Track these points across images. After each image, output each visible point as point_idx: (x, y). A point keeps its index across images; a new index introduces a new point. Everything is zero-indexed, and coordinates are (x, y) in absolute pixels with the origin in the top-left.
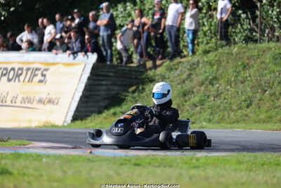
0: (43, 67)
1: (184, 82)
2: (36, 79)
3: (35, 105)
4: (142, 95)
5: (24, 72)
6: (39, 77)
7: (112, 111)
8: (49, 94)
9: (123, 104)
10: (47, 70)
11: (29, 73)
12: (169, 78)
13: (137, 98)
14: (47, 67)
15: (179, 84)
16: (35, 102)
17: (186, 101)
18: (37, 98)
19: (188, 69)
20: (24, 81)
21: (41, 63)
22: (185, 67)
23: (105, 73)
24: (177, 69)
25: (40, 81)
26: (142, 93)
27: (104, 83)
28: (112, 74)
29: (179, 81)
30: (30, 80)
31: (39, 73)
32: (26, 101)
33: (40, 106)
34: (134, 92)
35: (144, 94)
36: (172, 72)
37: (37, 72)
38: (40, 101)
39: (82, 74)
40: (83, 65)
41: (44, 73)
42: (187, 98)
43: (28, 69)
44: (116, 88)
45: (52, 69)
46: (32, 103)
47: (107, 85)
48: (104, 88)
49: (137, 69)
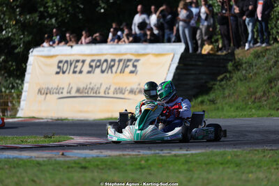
0: (134, 58)
1: (270, 69)
2: (128, 70)
3: (126, 95)
4: (229, 83)
5: (117, 63)
6: (131, 68)
7: (200, 99)
8: (139, 84)
9: (211, 92)
10: (137, 61)
11: (121, 64)
12: (256, 66)
13: (225, 86)
14: (137, 58)
15: (265, 71)
16: (127, 93)
17: (271, 88)
18: (129, 88)
19: (275, 56)
20: (116, 72)
21: (132, 54)
22: (272, 55)
23: (193, 63)
24: (264, 56)
25: (132, 72)
26: (230, 81)
27: (192, 72)
28: (200, 63)
29: (265, 68)
30: (122, 71)
31: (130, 64)
32: (118, 91)
33: (132, 96)
34: (222, 80)
35: (232, 81)
36: (259, 60)
37: (128, 63)
38: (132, 92)
39: (171, 64)
40: (172, 55)
41: (135, 64)
42: (273, 85)
43: (120, 61)
44: (204, 77)
45: (143, 59)
46: (124, 94)
47: (196, 74)
48: (192, 77)
49: (225, 58)
